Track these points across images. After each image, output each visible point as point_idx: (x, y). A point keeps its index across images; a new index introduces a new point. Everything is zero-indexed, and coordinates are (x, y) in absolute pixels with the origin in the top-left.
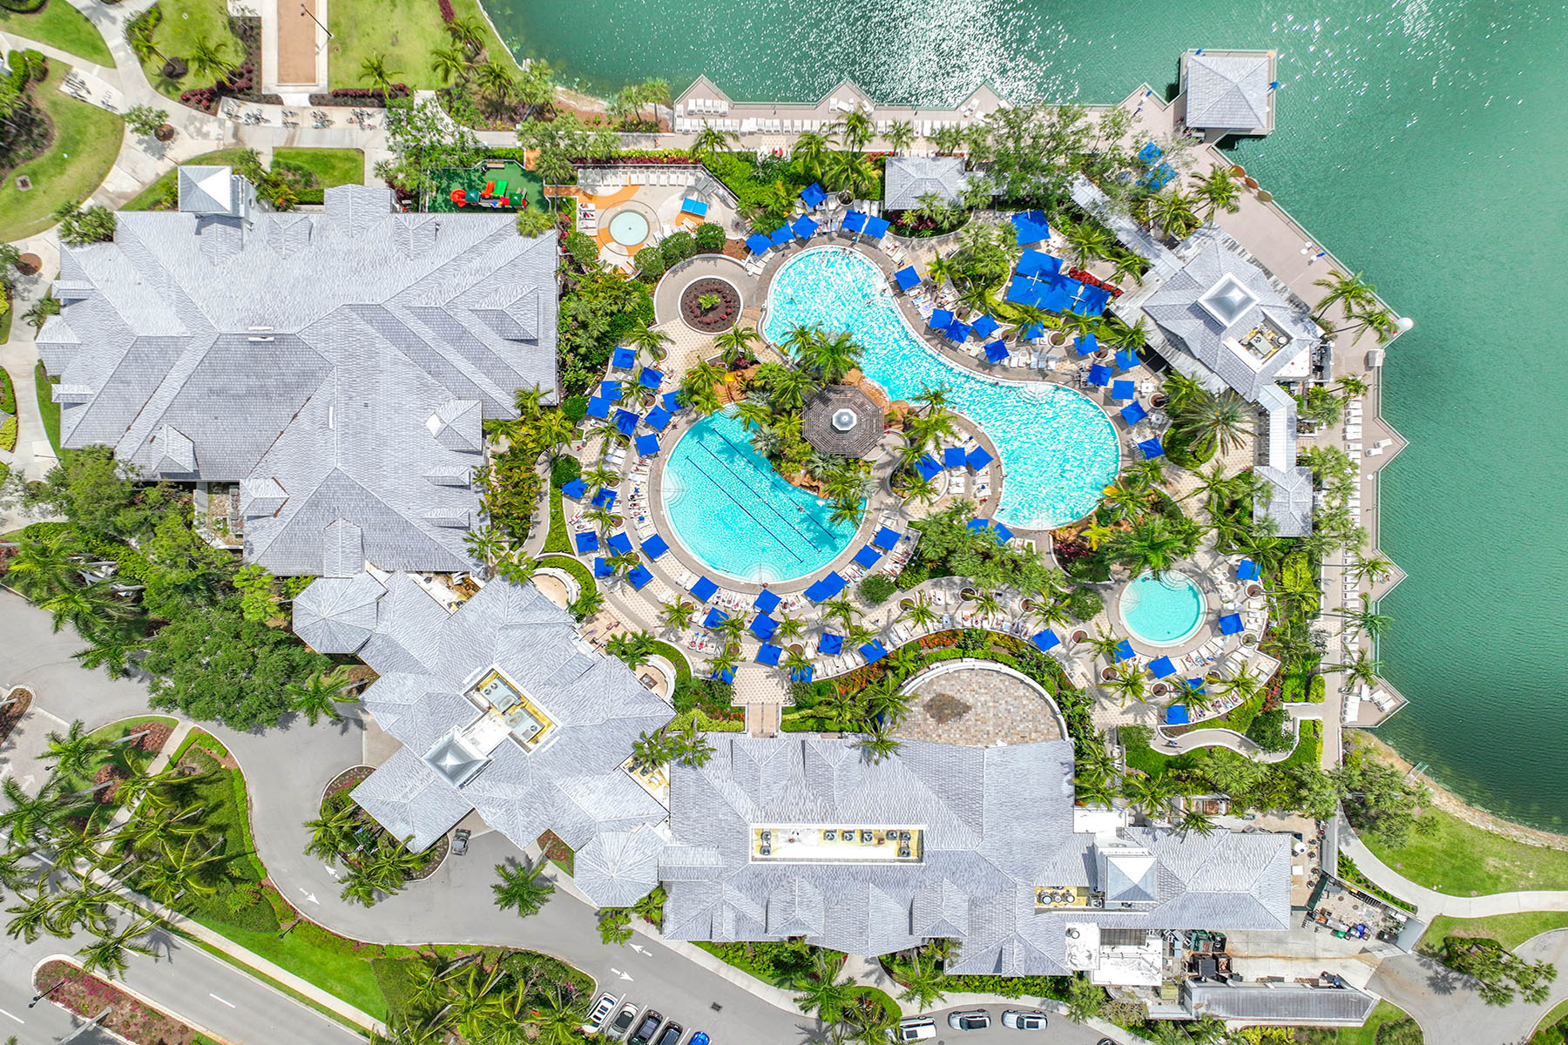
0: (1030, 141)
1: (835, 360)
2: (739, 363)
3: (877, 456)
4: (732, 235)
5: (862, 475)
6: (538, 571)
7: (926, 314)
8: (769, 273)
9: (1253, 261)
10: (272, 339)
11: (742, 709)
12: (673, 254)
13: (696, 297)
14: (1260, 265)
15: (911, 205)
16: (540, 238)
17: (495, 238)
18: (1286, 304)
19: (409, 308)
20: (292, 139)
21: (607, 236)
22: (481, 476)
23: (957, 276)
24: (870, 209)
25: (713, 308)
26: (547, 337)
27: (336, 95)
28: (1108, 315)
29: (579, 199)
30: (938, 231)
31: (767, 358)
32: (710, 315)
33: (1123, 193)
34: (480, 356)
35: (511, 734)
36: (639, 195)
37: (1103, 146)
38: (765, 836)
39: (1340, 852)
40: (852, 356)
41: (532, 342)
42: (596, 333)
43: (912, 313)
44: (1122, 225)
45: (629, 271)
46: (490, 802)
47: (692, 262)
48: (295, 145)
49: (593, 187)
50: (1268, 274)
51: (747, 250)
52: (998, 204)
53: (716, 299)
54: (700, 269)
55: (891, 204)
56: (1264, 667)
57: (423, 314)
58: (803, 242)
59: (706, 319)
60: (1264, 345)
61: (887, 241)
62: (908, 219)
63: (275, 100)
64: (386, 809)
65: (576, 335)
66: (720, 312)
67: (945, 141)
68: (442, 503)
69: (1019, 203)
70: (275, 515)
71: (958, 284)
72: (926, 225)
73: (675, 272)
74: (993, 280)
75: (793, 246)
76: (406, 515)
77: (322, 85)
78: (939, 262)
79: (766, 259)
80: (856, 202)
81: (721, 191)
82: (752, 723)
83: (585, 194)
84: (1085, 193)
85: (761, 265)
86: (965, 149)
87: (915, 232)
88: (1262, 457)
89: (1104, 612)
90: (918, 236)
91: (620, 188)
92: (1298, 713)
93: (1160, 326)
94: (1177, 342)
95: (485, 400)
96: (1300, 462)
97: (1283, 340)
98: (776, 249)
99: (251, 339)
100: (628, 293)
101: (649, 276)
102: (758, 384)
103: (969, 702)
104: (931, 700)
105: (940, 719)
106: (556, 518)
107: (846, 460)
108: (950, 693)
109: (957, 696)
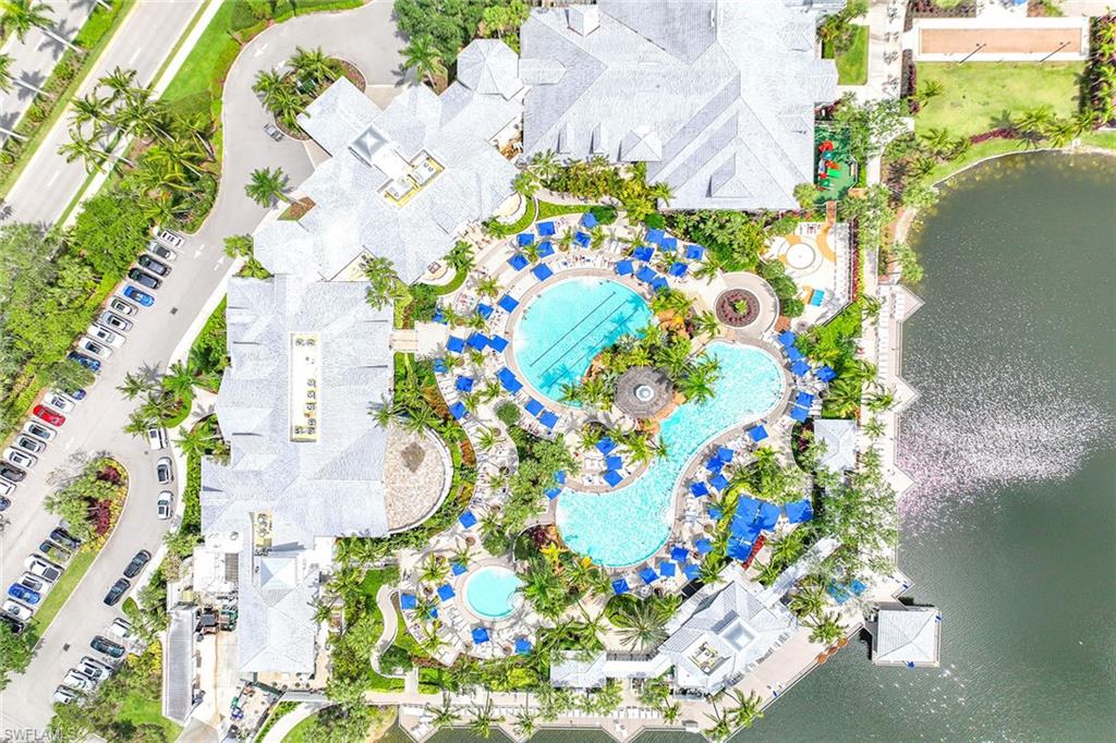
0: (868, 511)
1: (692, 387)
2: (691, 327)
3: (616, 413)
4: (794, 322)
5: (599, 404)
6: (524, 198)
7: (730, 446)
8: (764, 346)
9: (771, 651)
10: (713, 24)
11: (412, 327)
12: (780, 285)
13: (744, 299)
14: (767, 656)
15: (818, 436)
16: (793, 199)
17: (793, 169)
18: (736, 671)
19: (737, 114)
20: (876, 38)
21: (795, 241)
22: (601, 161)
23: (760, 465)
24: (815, 409)
25: (735, 310)
26: (713, 203)
27: (911, 67)
28: (728, 560)
29: (825, 224)
30: (796, 453)
31: (695, 345)
32: (730, 308)
33: (826, 570)
34: (698, 160)
35: (392, 180)
36: (828, 262)
37: (864, 558)
38: (311, 342)
39: (300, 703)
40: (696, 398)
41: (709, 193)
42: (715, 234)
43: (731, 437)
44: (800, 569)
45: (766, 256)
46: (338, 166)
47: (773, 296)
48: (871, 40)
49: (835, 232)
50: (760, 661)
51: (783, 332)
52: (818, 491)
53: (743, 312)
54: (767, 302)
55: (817, 423)
56: (448, 657)
57: (733, 123)
58: (788, 367)
59: (726, 305)
60: (703, 658)
61: (789, 421)
62: (806, 434)
63: (908, 26)
64: (331, 100)
65: (715, 221)
66: (731, 314)
67: (871, 458)
68: (578, 136)
69: (818, 504)
70: (569, 28)
71: (753, 465)
72: (801, 444)
73: (765, 285)
74: (757, 487)
75: (786, 361)
76: (569, 113)
77: (917, 57)
78: (772, 454)
79: (775, 344)
80: (821, 401)
81: (830, 315)
82: (401, 334)
83: (829, 227)
84: (826, 546)
85: (771, 340)
86: (863, 471)
87: (796, 438)
88: (613, 656)
89: (490, 556)
90: (792, 440)
91: (833, 250)
92: (411, 678)
93: (719, 593)
94: (707, 603)
95: (661, 164)
96: (610, 680)
97: (707, 670)
98: (782, 350)
99: (713, 13)
100: (748, 255)
101: (760, 269)
102: (674, 338)
103: (419, 472)
104: (420, 448)
105: (404, 454)
106: (567, 209)
107: (612, 394)
108: (425, 460)
109: (423, 464)
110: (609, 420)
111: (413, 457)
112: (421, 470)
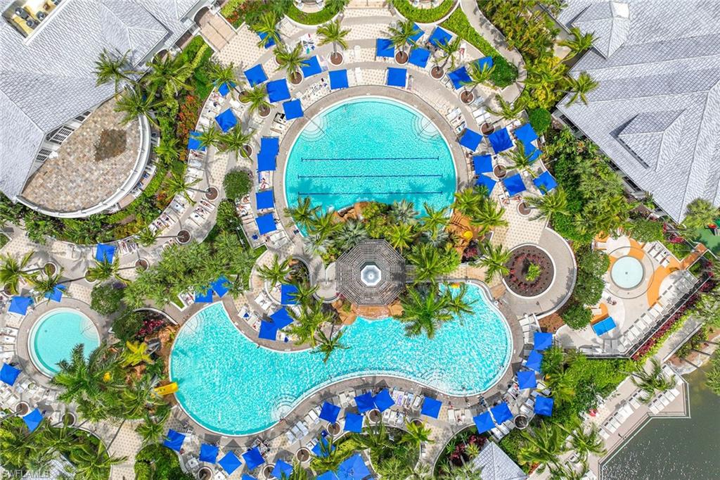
1: (418, 309)
2: (473, 252)
4: (563, 330)
8: (516, 328)
13: (542, 268)
16: (684, 210)
21: (636, 254)
24: (500, 430)
25: (525, 270)
26: (610, 145)
29: (678, 262)
31: (460, 270)
32: (521, 265)
36: (644, 301)
41: (616, 133)
43: (404, 386)
47: (568, 288)
49: (678, 279)
51: (544, 330)
53: (530, 278)
54: (558, 288)
58: (516, 368)
59: (520, 259)
61: (468, 418)
62: (470, 448)
65: (594, 166)
66: (517, 272)
72: (457, 454)
73: (571, 272)
75: (520, 360)
79: (526, 335)
80: (513, 426)
81: (599, 352)
83: (677, 269)
85: (526, 328)
87: (458, 442)
90: (453, 440)
91: (661, 293)
98: (528, 347)
100: (590, 227)
101: (584, 253)
103: (101, 165)
104: (125, 141)
105: (106, 134)
106: (475, 39)
107: (342, 250)
108: (119, 157)
109: (112, 160)
110: (316, 274)
111: (111, 145)
112: (104, 165)
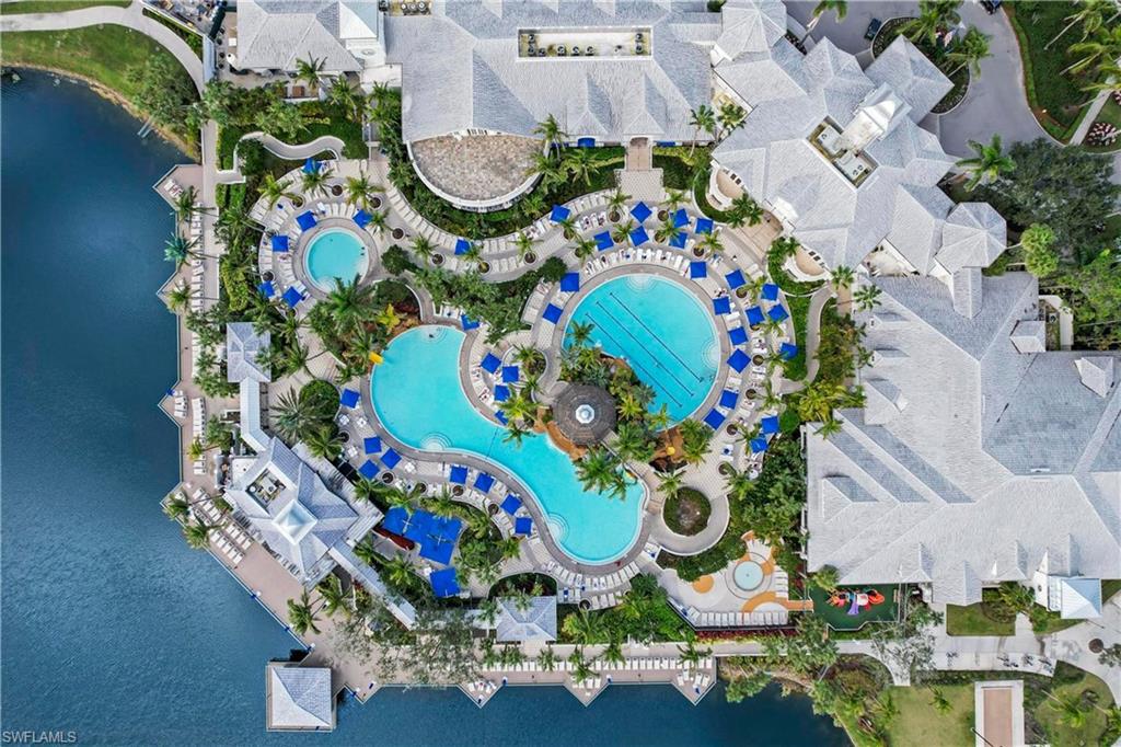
0: (449, 656)
4: (672, 572)
9: (276, 556)
10: (1033, 471)
11: (655, 166)
14: (271, 552)
17: (855, 564)
18: (251, 520)
19: (925, 500)
20: (1001, 643)
21: (766, 569)
22: (865, 357)
23: (499, 541)
26: (817, 481)
27: (968, 681)
28: (383, 510)
33: (376, 612)
34: (868, 462)
35: (840, 132)
37: (392, 653)
38: (640, 51)
39: (201, 59)
41: (829, 476)
44: (375, 587)
45: (751, 539)
46: (852, 75)
48: (999, 638)
50: (266, 546)
52: (473, 602)
57: (913, 496)
60: (266, 484)
62: (537, 587)
64: (927, 72)
67: (514, 655)
68: (893, 334)
69: (454, 603)
70: (1018, 322)
71: (498, 535)
72: (526, 584)
76: (922, 323)
77: (979, 688)
82: (647, 154)
84: (405, 614)
86: (497, 648)
87: (532, 578)
88: (264, 391)
89: (380, 254)
90: (530, 574)
92: (235, 175)
93: (345, 500)
94: (333, 486)
95: (861, 424)
96: (235, 387)
97: (253, 489)
99: (1046, 470)
102: (651, 445)
